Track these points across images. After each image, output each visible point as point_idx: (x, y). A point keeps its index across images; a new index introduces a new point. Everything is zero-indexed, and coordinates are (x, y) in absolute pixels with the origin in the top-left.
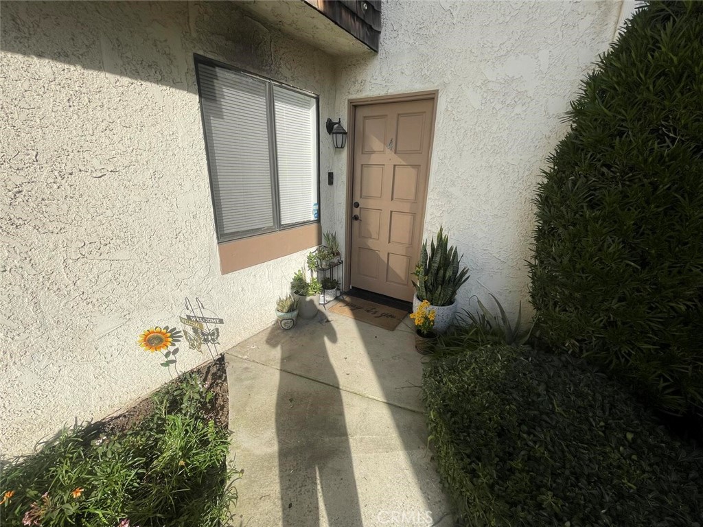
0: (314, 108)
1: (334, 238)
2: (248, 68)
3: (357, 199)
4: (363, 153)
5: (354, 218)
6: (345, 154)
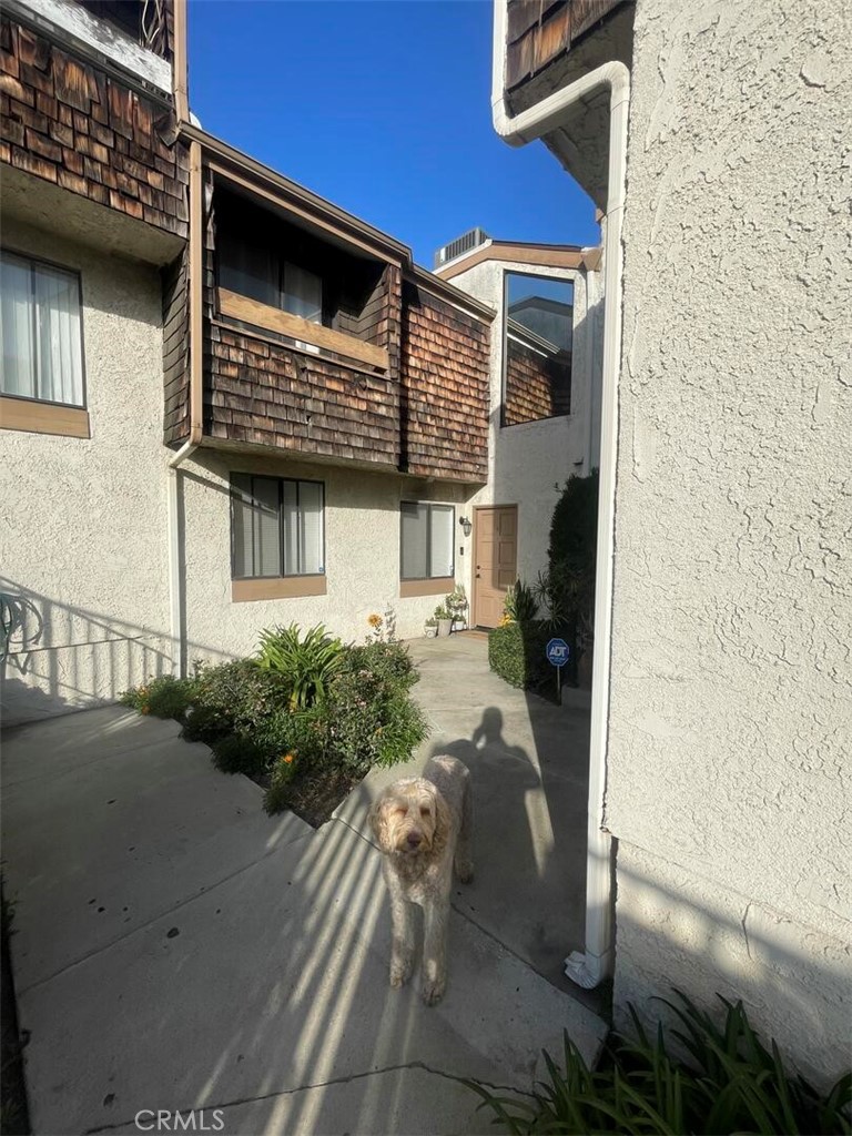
3: (479, 563)
4: (482, 535)
5: (477, 576)
6: (470, 537)
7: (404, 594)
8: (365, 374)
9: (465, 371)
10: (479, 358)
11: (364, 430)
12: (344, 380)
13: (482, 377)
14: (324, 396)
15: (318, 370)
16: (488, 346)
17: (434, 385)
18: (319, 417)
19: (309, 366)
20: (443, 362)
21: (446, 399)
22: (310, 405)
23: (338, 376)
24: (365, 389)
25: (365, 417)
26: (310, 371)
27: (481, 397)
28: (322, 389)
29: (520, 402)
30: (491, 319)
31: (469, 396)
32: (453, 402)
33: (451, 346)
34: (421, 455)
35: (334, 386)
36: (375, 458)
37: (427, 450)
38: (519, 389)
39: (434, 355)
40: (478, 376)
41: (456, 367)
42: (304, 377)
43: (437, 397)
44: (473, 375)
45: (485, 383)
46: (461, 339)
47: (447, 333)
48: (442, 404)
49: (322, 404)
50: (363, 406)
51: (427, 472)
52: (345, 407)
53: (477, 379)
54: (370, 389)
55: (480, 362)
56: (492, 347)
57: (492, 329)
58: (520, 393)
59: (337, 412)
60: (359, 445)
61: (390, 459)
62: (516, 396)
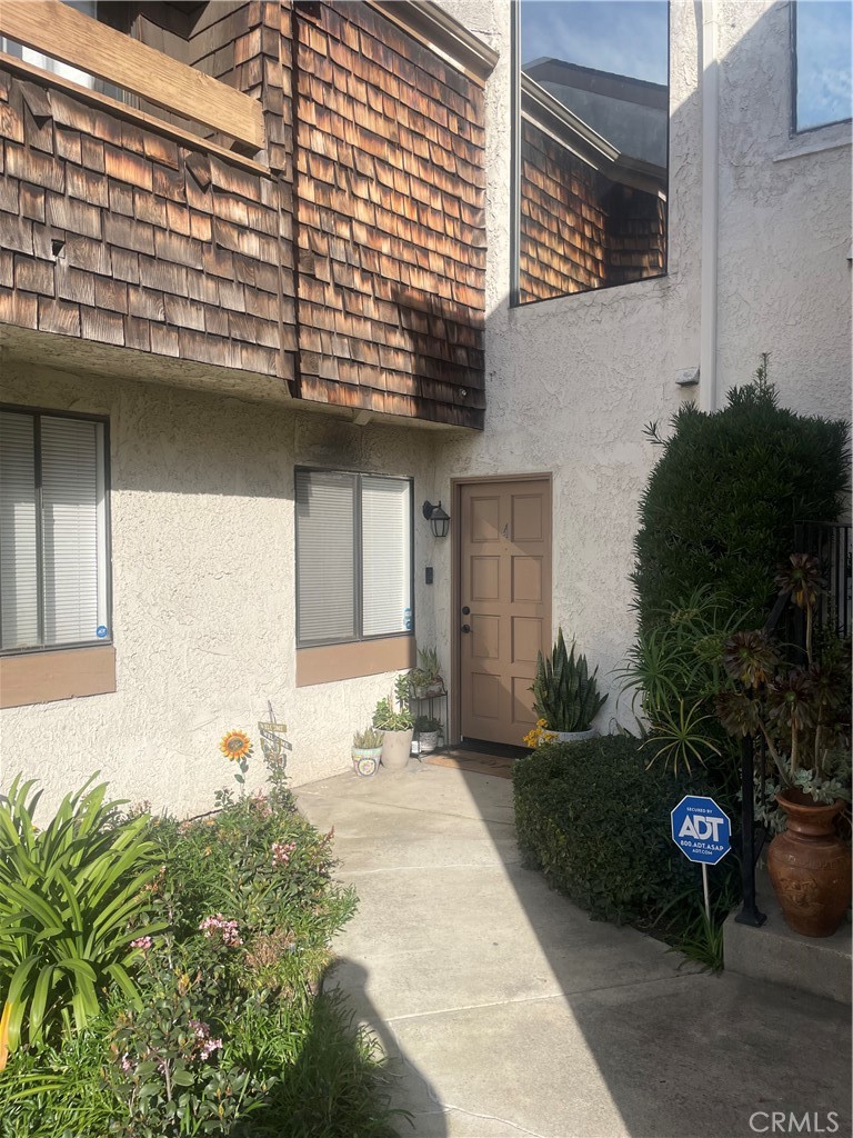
0: (407, 491)
1: (434, 656)
2: (338, 467)
3: (467, 602)
4: (472, 542)
5: (463, 629)
6: (447, 544)
7: (305, 677)
8: (204, 152)
9: (434, 179)
10: (463, 153)
11: (207, 290)
12: (151, 159)
13: (468, 196)
14: (100, 193)
15: (84, 126)
16: (481, 129)
17: (368, 202)
18: (85, 247)
19: (59, 113)
20: (385, 152)
21: (394, 238)
22: (61, 214)
23: (135, 147)
24: (205, 187)
25: (209, 258)
26: (60, 126)
27: (468, 239)
28: (94, 175)
29: (545, 256)
30: (486, 70)
31: (441, 235)
32: (409, 244)
33: (403, 118)
34: (341, 360)
35: (127, 172)
36: (236, 360)
37: (354, 350)
38: (541, 228)
39: (367, 134)
40: (460, 192)
41: (414, 167)
42: (43, 140)
43: (374, 230)
44: (449, 189)
45: (475, 209)
46: (423, 106)
47: (393, 89)
48: (385, 247)
49: (94, 216)
50: (203, 231)
51: (356, 400)
52: (156, 228)
53: (459, 199)
54: (218, 190)
55: (465, 162)
56: (488, 131)
57: (489, 93)
58: (545, 238)
59: (137, 238)
60: (193, 326)
61: (271, 364)
62: (537, 244)
